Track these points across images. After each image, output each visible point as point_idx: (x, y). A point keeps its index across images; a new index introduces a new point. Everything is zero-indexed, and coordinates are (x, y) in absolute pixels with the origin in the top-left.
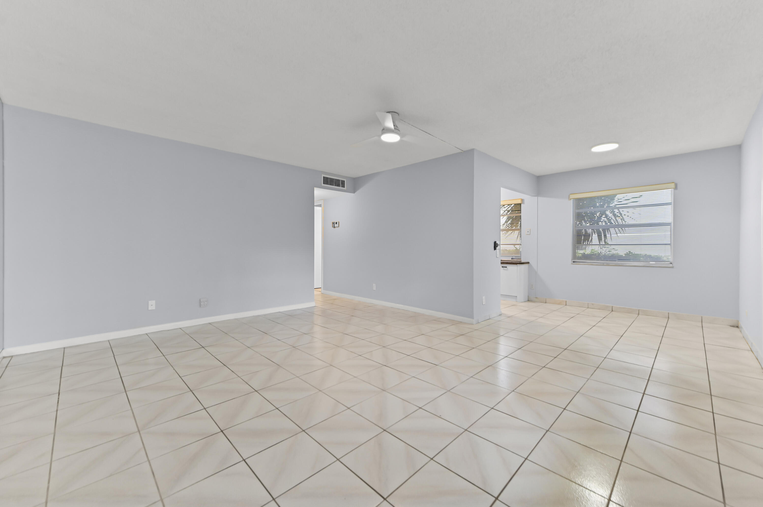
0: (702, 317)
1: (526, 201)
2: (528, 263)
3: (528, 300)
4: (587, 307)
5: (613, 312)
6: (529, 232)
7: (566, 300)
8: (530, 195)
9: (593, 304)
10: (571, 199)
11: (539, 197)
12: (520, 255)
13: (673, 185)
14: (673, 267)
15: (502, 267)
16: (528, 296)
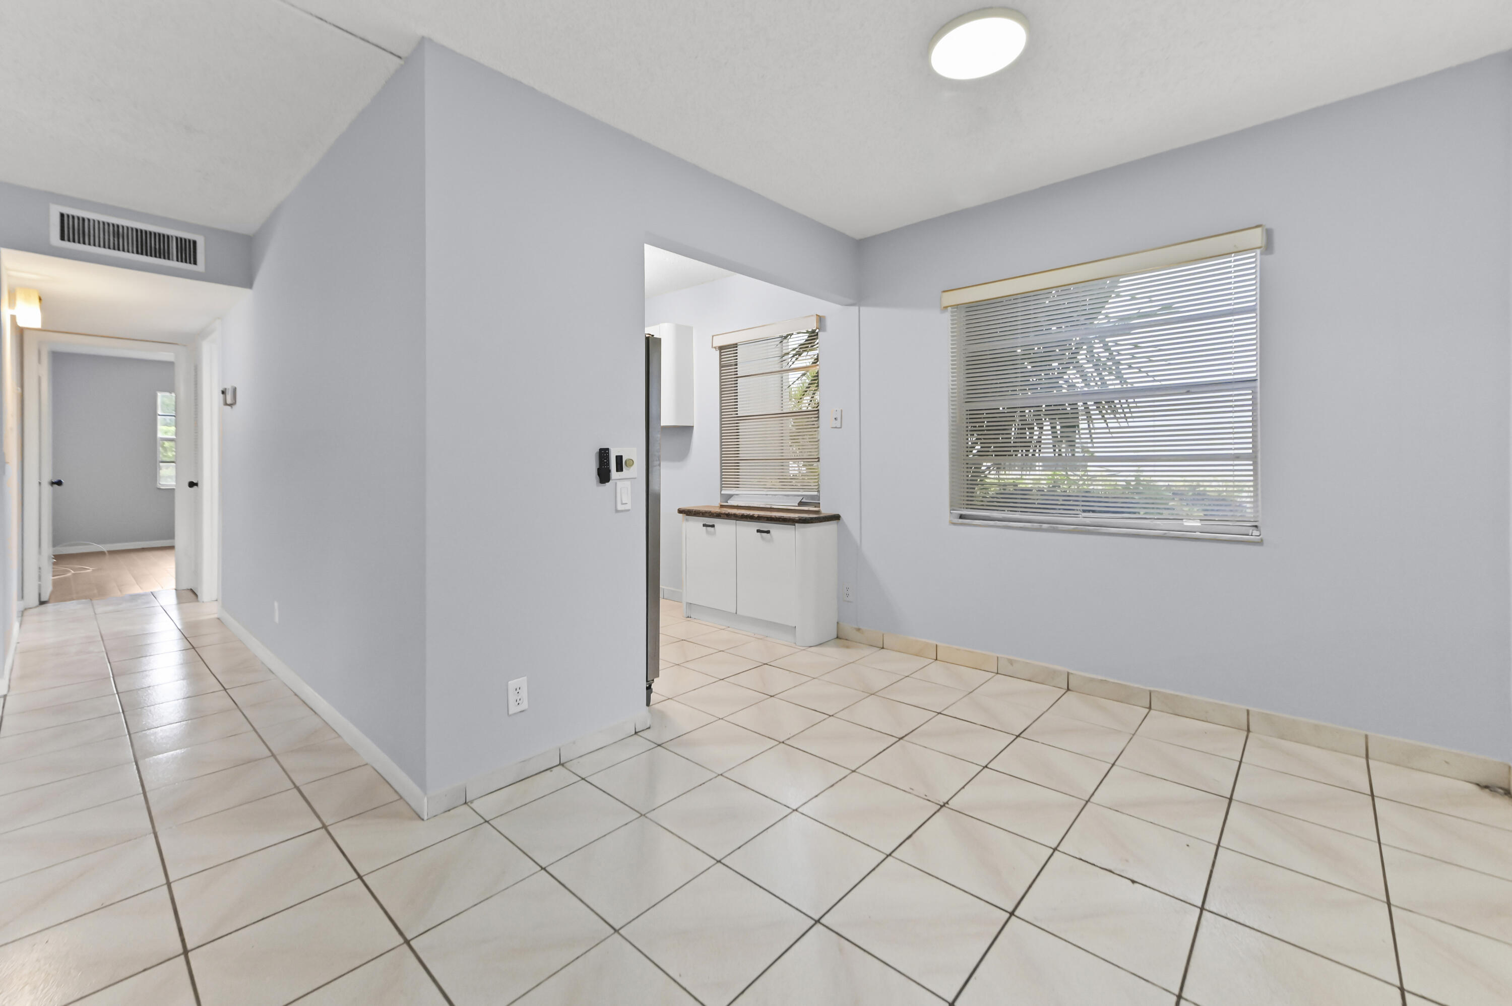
0: (1366, 737)
1: (829, 323)
2: (836, 518)
3: (837, 637)
4: (996, 672)
5: (1069, 692)
6: (839, 419)
7: (935, 642)
8: (839, 304)
9: (1011, 662)
10: (946, 307)
11: (862, 308)
12: (816, 493)
13: (1256, 237)
14: (1260, 543)
15: (758, 531)
16: (838, 623)
